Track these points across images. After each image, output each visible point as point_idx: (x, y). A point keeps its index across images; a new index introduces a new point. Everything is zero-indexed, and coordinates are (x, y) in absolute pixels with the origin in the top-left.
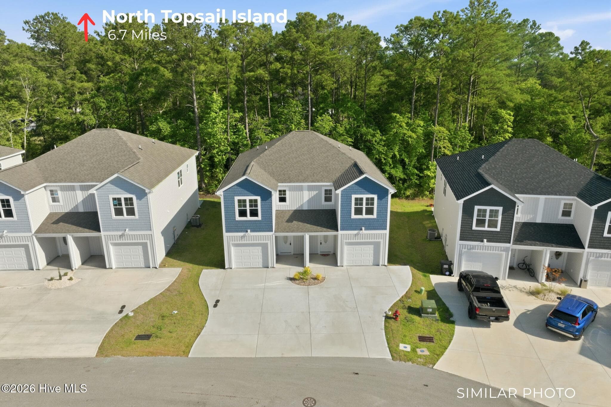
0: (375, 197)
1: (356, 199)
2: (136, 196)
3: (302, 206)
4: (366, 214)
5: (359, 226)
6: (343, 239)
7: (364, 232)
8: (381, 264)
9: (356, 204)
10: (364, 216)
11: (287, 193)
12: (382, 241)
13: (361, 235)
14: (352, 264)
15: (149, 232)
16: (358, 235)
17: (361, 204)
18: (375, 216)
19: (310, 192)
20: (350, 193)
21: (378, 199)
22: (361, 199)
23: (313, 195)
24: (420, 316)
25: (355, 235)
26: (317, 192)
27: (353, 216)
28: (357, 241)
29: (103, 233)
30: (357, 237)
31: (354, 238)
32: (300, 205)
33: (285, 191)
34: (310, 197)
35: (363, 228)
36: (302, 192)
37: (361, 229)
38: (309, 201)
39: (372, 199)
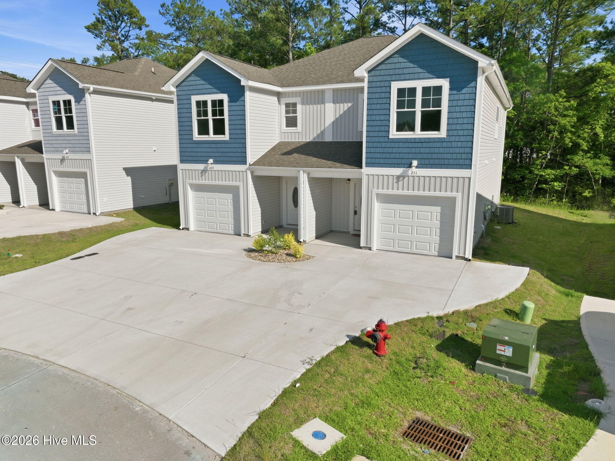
0: (445, 84)
1: (401, 92)
2: (75, 98)
3: (322, 133)
4: (423, 129)
5: (406, 156)
6: (371, 186)
7: (415, 171)
8: (455, 253)
9: (400, 104)
10: (418, 133)
11: (299, 107)
12: (459, 196)
13: (411, 178)
14: (391, 248)
15: (85, 156)
16: (404, 178)
17: (412, 104)
18: (443, 133)
19: (338, 105)
20: (388, 78)
21: (451, 89)
22: (412, 91)
23: (342, 112)
24: (472, 367)
25: (398, 177)
26: (350, 105)
27: (394, 133)
28: (400, 192)
29: (44, 155)
30: (401, 183)
31: (395, 185)
32: (319, 132)
33: (295, 105)
34: (338, 116)
35: (415, 163)
36: (323, 106)
37: (410, 166)
38: (335, 123)
39: (438, 90)
